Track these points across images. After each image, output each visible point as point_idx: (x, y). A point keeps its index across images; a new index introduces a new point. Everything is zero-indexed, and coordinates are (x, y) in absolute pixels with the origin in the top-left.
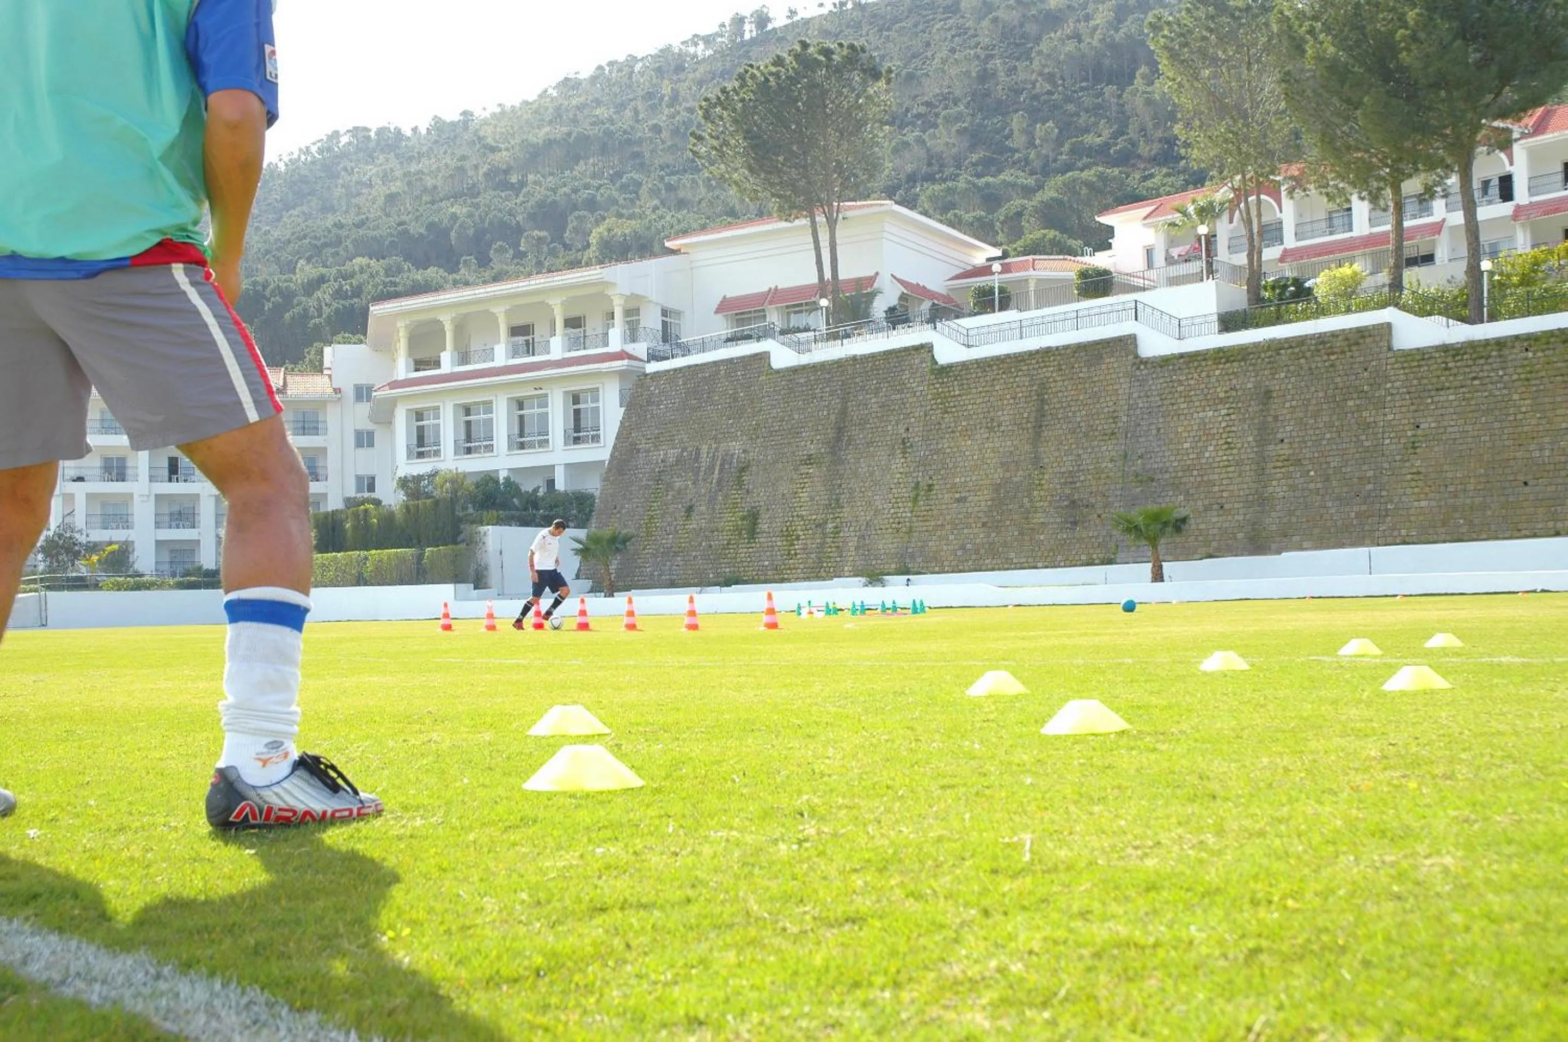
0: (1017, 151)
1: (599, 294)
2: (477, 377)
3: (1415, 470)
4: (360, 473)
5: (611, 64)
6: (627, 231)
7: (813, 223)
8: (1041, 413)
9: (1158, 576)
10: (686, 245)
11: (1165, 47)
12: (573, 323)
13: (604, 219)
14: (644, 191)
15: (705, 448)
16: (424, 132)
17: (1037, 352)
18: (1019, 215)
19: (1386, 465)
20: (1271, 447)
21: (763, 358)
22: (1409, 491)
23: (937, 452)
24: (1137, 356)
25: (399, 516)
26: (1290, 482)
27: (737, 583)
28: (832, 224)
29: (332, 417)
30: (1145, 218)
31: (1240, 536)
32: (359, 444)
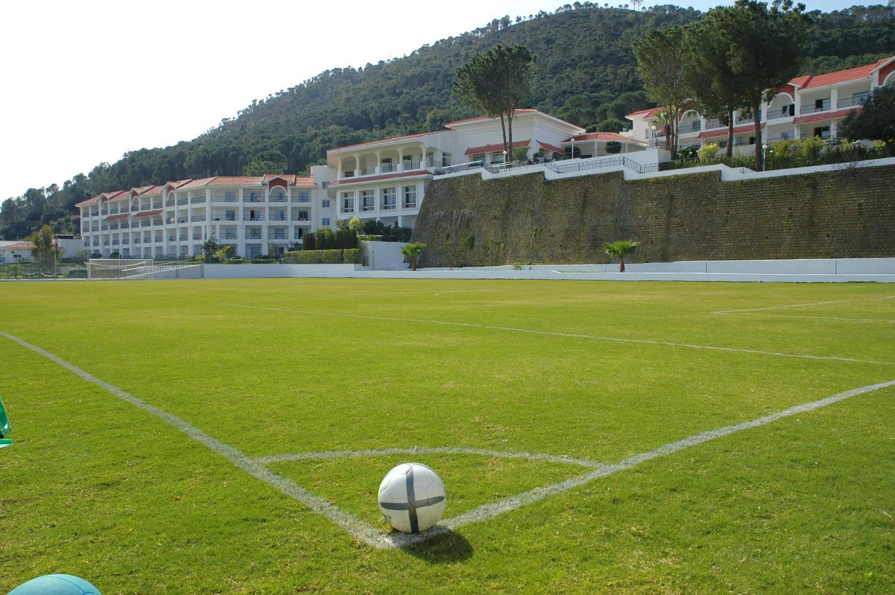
0: (610, 81)
1: (417, 147)
2: (369, 180)
3: (726, 230)
4: (324, 217)
5: (442, 40)
6: (442, 115)
7: (502, 119)
8: (585, 202)
9: (622, 269)
10: (453, 127)
11: (639, 54)
12: (407, 158)
13: (433, 109)
14: (451, 97)
15: (455, 212)
16: (363, 70)
17: (585, 176)
18: (606, 110)
19: (716, 228)
20: (672, 219)
21: (478, 175)
22: (723, 239)
23: (544, 215)
24: (623, 180)
25: (335, 237)
26: (679, 233)
27: (465, 266)
28: (510, 120)
29: (313, 195)
30: (645, 118)
31: (658, 254)
32: (324, 206)
